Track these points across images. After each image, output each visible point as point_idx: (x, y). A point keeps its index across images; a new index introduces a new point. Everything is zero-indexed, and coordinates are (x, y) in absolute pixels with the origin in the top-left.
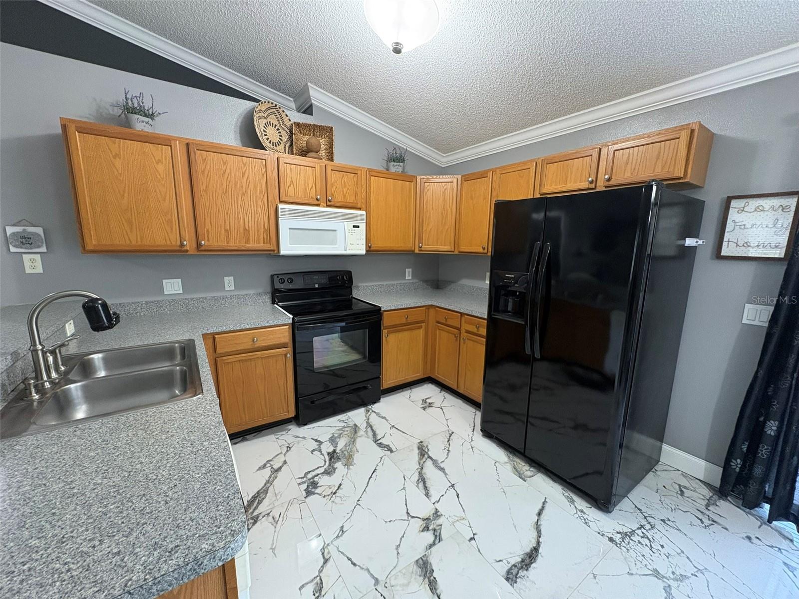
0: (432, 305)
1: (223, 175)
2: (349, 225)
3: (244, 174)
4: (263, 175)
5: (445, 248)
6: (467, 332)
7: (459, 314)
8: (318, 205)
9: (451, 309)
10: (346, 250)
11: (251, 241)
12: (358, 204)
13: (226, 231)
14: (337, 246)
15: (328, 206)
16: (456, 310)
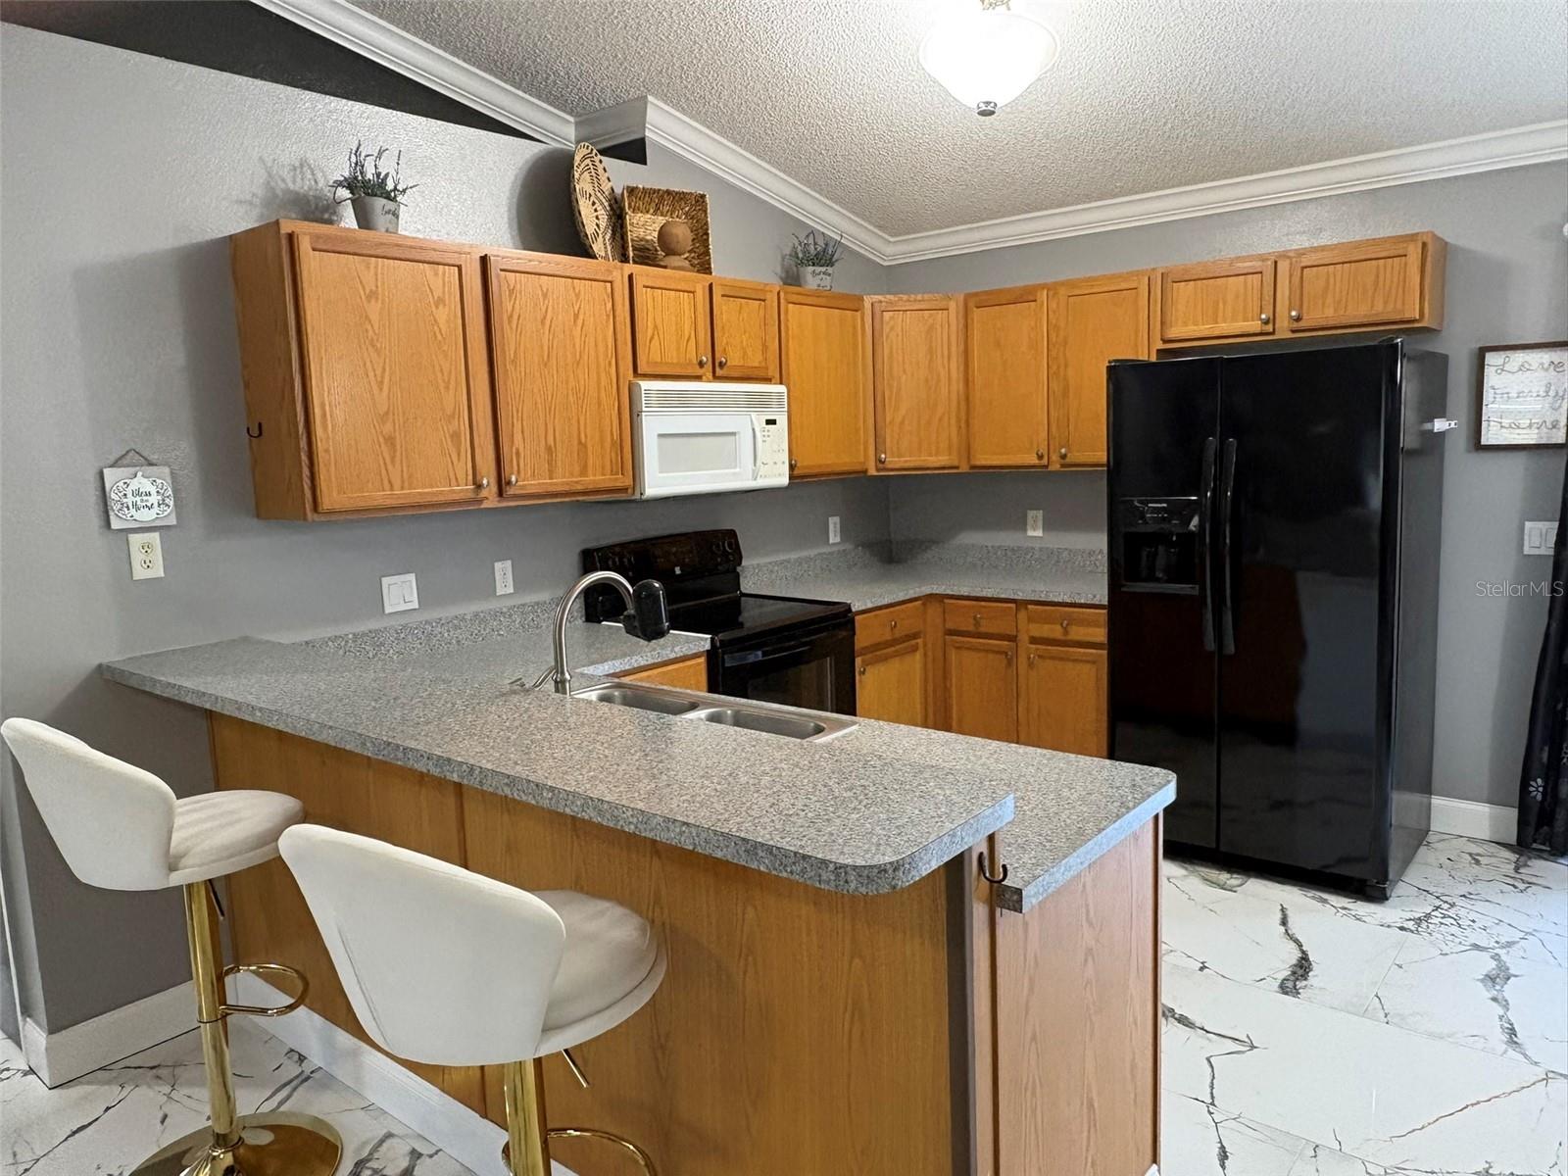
0: (931, 594)
1: (543, 322)
2: (759, 419)
3: (576, 316)
4: (608, 316)
5: (937, 458)
6: (1034, 640)
7: (1013, 605)
8: (698, 378)
9: (989, 595)
10: (755, 479)
11: (590, 472)
12: (767, 368)
13: (549, 449)
14: (738, 470)
15: (716, 378)
16: (1003, 596)
